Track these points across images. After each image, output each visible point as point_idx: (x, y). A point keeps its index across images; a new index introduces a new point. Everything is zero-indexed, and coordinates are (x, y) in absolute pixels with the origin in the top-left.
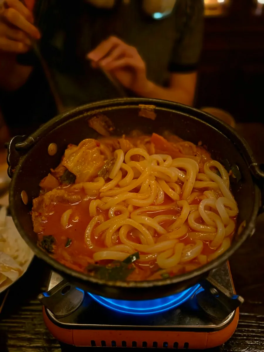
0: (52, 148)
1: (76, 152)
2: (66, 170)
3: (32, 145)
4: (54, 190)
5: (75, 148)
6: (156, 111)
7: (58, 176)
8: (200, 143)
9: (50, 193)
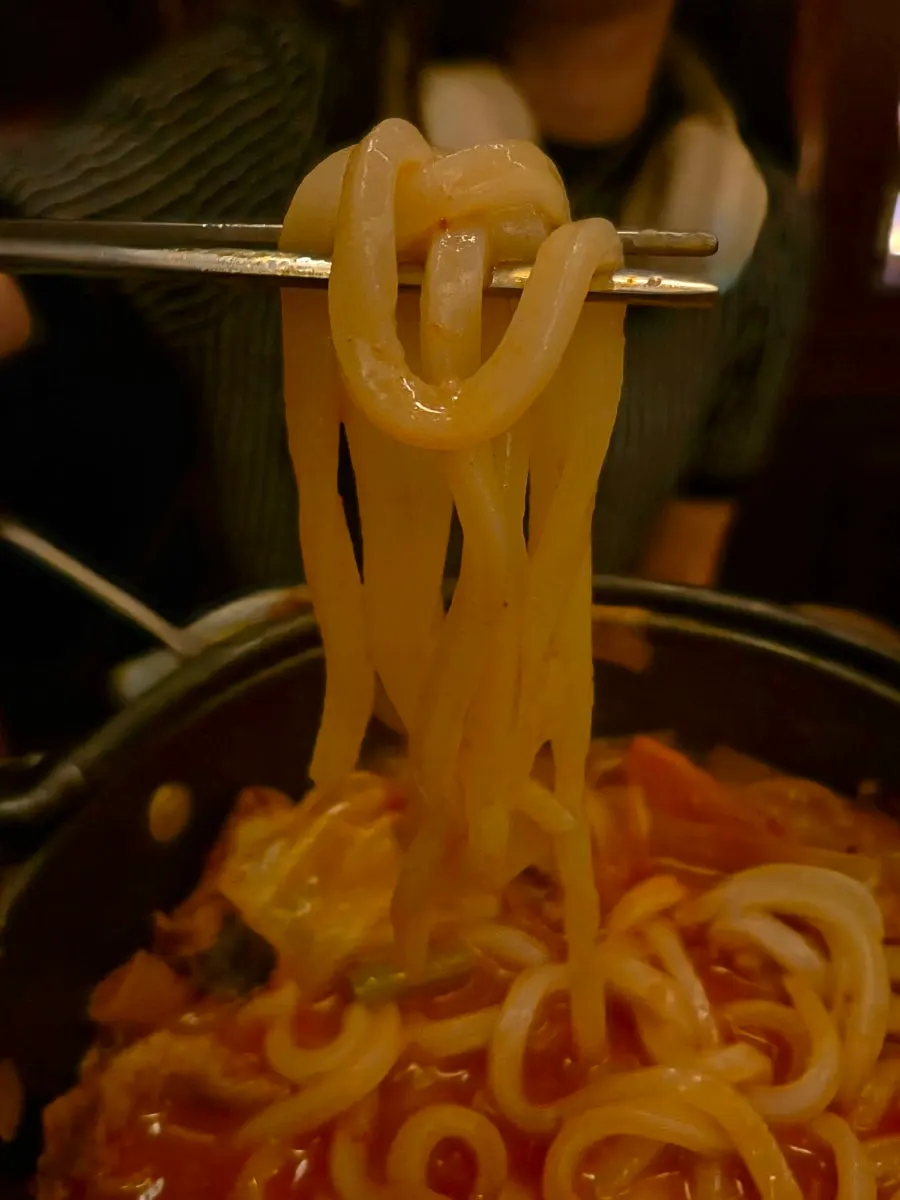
0: (167, 805)
1: (291, 834)
2: (230, 917)
3: (72, 801)
4: (159, 1039)
5: (284, 816)
6: (653, 635)
7: (187, 951)
8: (868, 788)
9: (136, 1058)
